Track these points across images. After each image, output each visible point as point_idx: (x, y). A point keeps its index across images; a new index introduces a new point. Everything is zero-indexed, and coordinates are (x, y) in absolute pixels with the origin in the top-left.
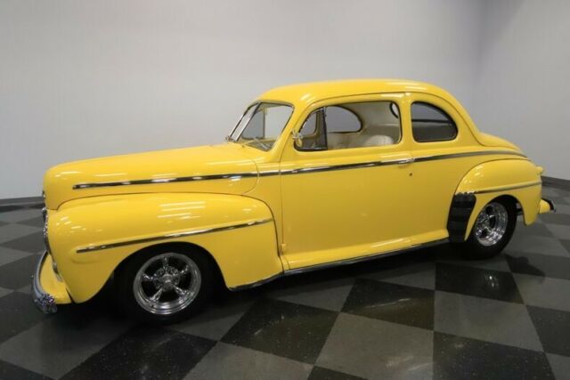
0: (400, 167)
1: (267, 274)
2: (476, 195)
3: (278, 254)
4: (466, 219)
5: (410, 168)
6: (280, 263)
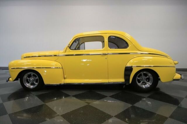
0: (102, 56)
2: (133, 68)
3: (64, 78)
4: (129, 76)
5: (106, 56)
6: (63, 81)
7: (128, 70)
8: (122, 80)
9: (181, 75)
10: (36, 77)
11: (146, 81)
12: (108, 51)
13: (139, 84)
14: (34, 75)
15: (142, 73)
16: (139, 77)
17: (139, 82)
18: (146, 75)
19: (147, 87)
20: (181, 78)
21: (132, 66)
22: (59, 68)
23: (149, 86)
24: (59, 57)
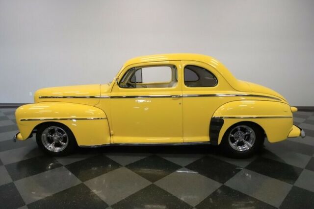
0: (173, 99)
1: (100, 143)
2: (224, 119)
3: (111, 135)
4: (218, 132)
5: (180, 100)
6: (109, 139)
7: (216, 123)
8: (205, 138)
9: (301, 130)
10: (63, 133)
11: (244, 139)
12: (183, 92)
13: (233, 145)
14: (59, 131)
15: (239, 127)
16: (233, 133)
17: (233, 141)
18: (244, 130)
19: (245, 150)
20: (301, 135)
21: (222, 117)
22: (102, 119)
23: (248, 149)
24: (101, 99)
